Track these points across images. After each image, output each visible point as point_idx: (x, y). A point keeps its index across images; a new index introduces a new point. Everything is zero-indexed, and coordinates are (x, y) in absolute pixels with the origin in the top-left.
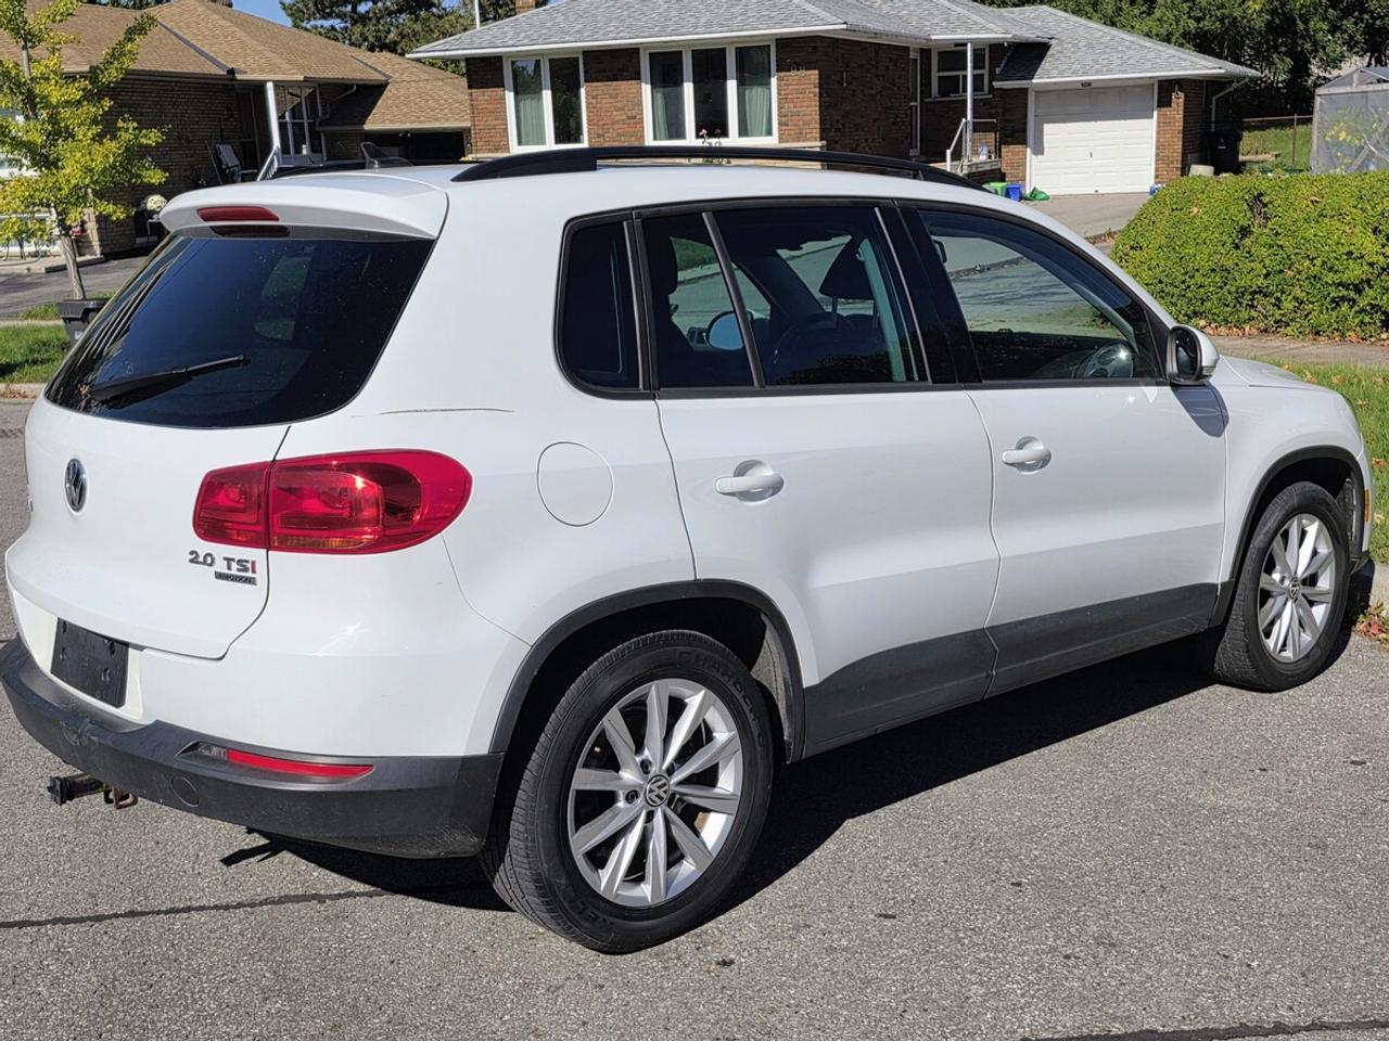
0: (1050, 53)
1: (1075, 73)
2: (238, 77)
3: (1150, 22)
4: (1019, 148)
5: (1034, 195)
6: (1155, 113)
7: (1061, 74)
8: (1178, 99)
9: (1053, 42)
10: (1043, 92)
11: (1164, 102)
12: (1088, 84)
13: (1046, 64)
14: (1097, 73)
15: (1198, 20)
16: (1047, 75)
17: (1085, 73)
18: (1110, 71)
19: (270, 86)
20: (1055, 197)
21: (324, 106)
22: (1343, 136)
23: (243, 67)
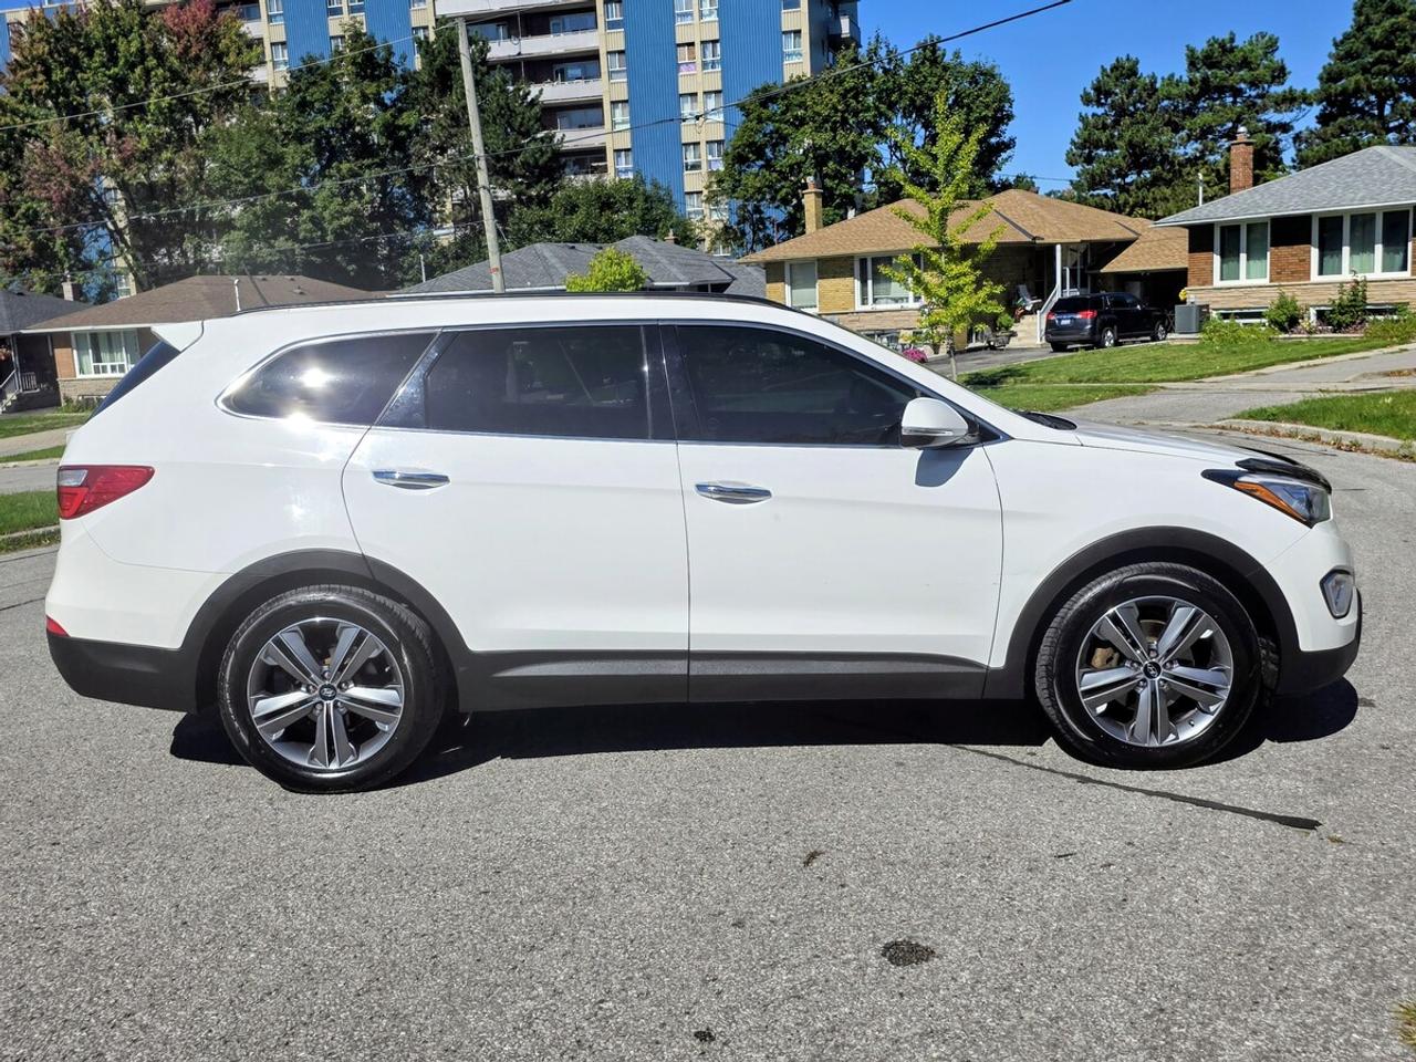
2: (1037, 242)
19: (1058, 247)
21: (1092, 257)
23: (1042, 235)
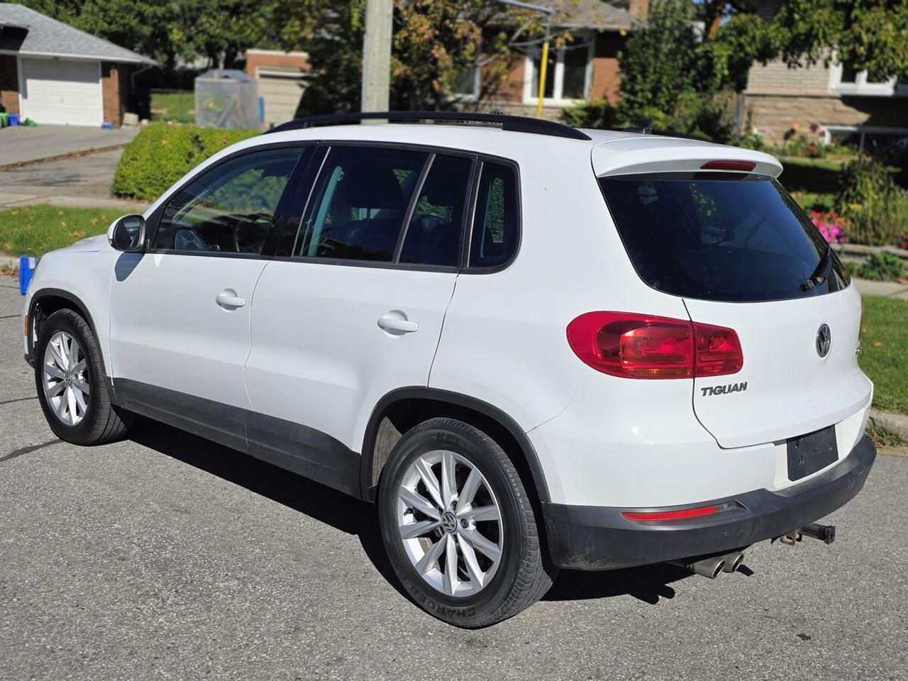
0: (29, 35)
1: (48, 50)
3: (79, 20)
4: (14, 93)
5: (27, 123)
6: (101, 81)
7: (39, 49)
8: (115, 74)
9: (30, 29)
10: (28, 60)
11: (106, 74)
12: (56, 58)
13: (27, 42)
14: (62, 52)
15: (110, 24)
16: (27, 49)
17: (54, 51)
18: (70, 52)
20: (42, 126)
22: (211, 105)
